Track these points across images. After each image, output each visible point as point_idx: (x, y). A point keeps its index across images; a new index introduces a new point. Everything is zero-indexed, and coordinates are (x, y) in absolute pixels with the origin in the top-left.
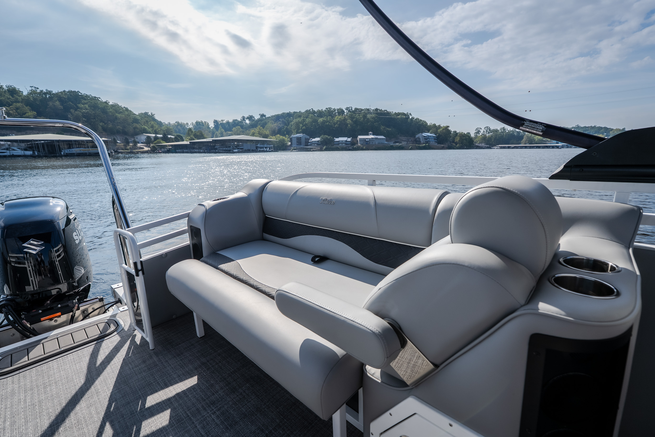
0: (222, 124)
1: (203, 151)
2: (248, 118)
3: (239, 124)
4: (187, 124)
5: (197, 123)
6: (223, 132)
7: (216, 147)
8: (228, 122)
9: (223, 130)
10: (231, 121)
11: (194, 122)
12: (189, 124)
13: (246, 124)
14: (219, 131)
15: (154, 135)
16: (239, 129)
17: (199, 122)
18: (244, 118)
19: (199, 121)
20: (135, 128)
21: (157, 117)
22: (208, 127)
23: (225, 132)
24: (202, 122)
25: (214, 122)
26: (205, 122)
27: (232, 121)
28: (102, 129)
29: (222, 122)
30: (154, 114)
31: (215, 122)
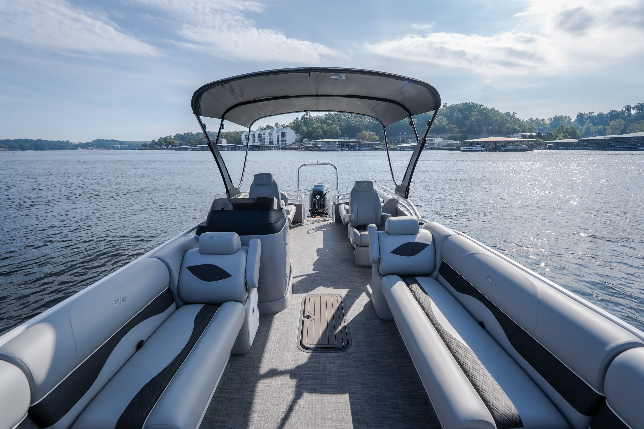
0: (591, 118)
1: (593, 148)
2: (635, 108)
3: (620, 116)
4: (543, 120)
5: (556, 118)
6: (591, 126)
7: (611, 145)
8: (600, 115)
9: (591, 124)
10: (605, 112)
11: (552, 118)
12: (546, 120)
13: (630, 115)
14: (585, 126)
15: (529, 134)
16: (622, 121)
17: (558, 118)
18: (628, 108)
19: (559, 116)
20: (508, 128)
21: (517, 116)
22: (569, 122)
23: (595, 127)
24: (562, 117)
25: (578, 116)
26: (566, 117)
27: (608, 112)
28: (486, 131)
29: (591, 115)
30: (516, 114)
31: (581, 116)
